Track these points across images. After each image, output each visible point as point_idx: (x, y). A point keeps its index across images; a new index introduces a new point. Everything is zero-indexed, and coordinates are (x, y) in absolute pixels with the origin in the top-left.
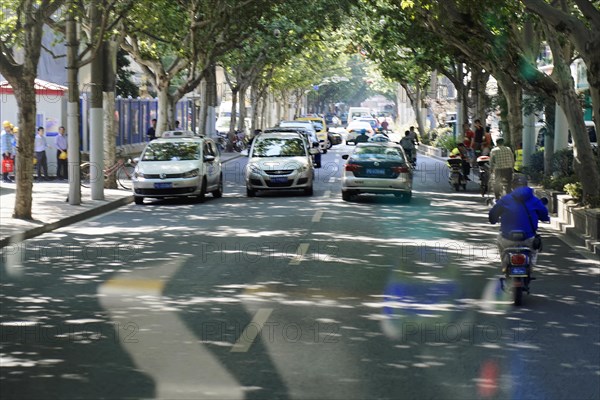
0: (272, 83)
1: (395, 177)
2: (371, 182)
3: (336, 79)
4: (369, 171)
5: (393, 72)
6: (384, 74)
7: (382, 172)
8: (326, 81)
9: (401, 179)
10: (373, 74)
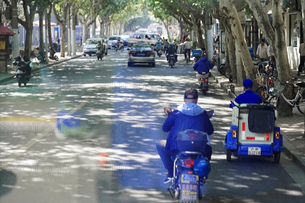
0: (113, 20)
1: (149, 56)
2: (139, 59)
3: (137, 16)
4: (138, 54)
5: (158, 15)
6: (155, 17)
7: (144, 54)
8: (133, 17)
9: (151, 57)
10: (151, 16)
